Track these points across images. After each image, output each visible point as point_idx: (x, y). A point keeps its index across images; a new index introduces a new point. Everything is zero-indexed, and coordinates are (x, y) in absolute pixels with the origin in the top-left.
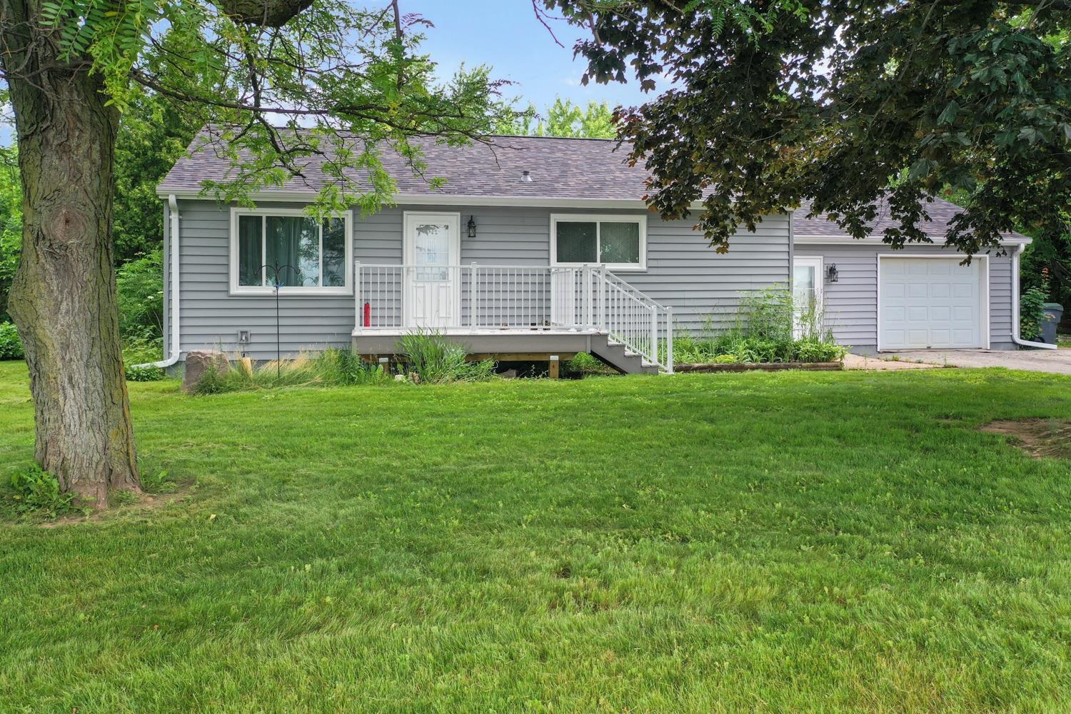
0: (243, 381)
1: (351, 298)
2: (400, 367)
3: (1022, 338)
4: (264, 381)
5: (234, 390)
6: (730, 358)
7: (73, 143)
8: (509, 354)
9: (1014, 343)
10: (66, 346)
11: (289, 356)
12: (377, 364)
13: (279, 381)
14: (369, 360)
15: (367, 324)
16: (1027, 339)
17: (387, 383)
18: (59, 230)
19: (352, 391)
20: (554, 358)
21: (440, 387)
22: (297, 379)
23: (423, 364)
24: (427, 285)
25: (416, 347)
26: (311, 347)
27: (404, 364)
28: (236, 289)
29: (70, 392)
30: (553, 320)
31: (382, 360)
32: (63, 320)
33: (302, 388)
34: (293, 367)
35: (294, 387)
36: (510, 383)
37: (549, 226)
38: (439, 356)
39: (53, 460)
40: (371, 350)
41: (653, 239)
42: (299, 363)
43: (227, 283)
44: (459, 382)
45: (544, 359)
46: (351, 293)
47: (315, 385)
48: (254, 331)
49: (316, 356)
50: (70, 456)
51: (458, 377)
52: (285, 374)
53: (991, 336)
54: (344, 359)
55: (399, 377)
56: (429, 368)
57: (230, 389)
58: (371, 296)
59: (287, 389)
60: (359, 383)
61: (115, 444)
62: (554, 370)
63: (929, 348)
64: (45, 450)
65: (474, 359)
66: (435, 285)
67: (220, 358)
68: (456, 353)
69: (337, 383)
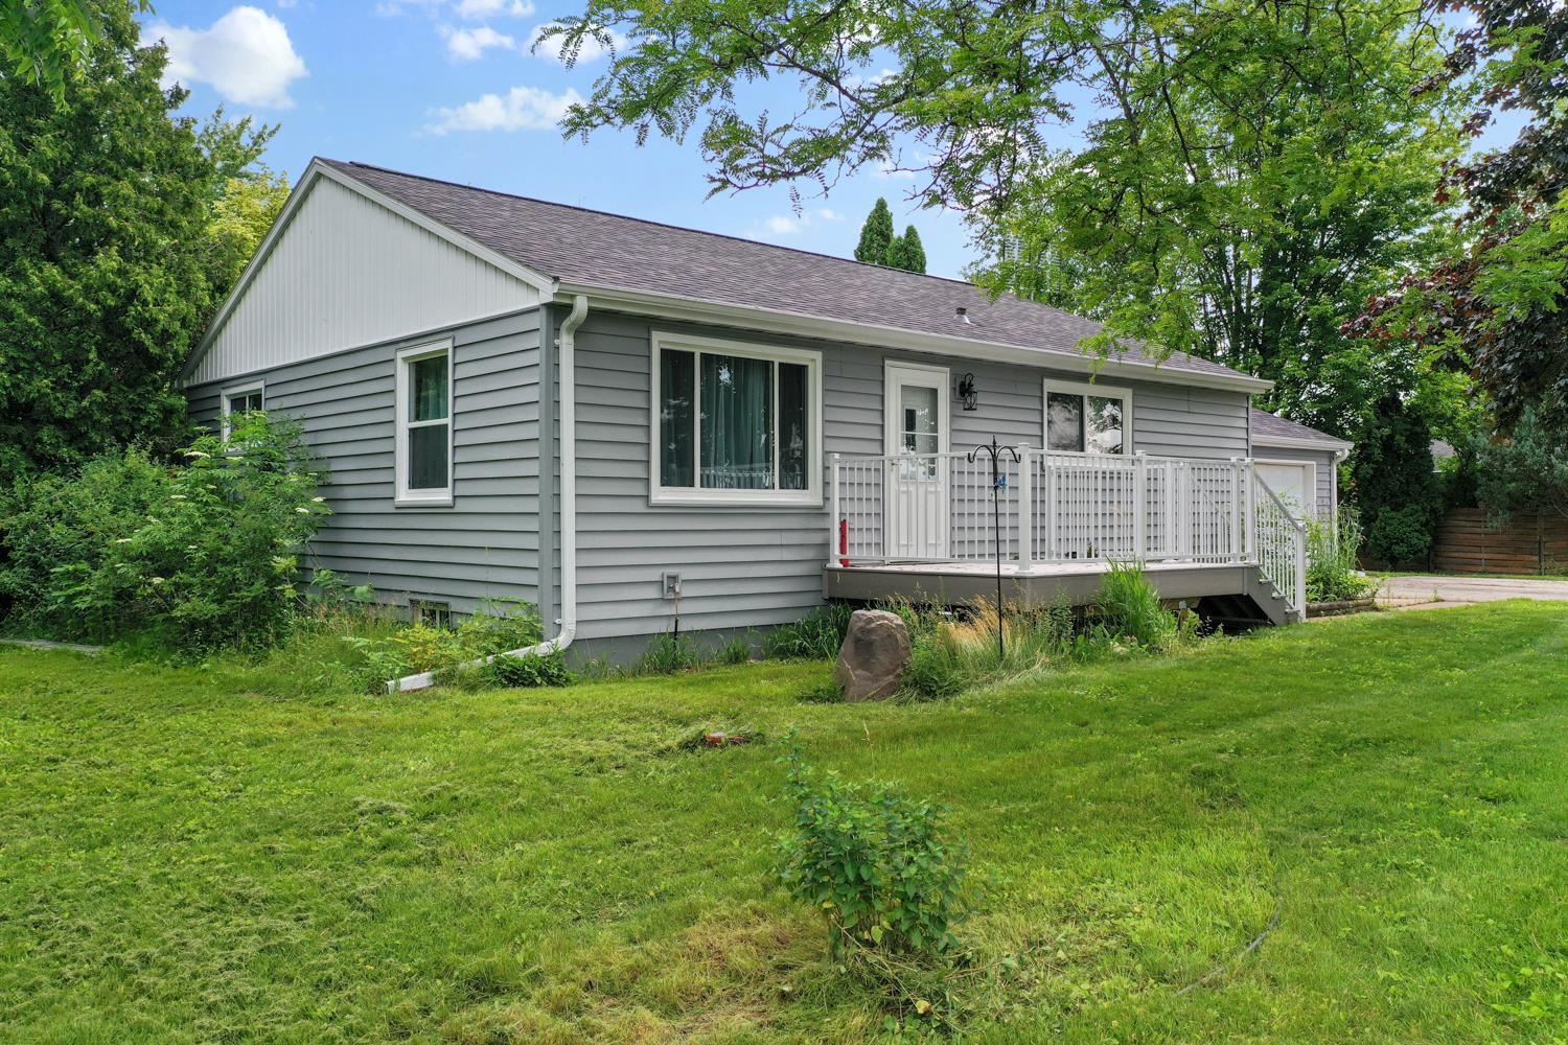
20: (1183, 605)
24: (913, 489)
28: (657, 492)
37: (1042, 398)
41: (1140, 426)
43: (647, 480)
46: (819, 502)
48: (685, 573)
66: (922, 489)
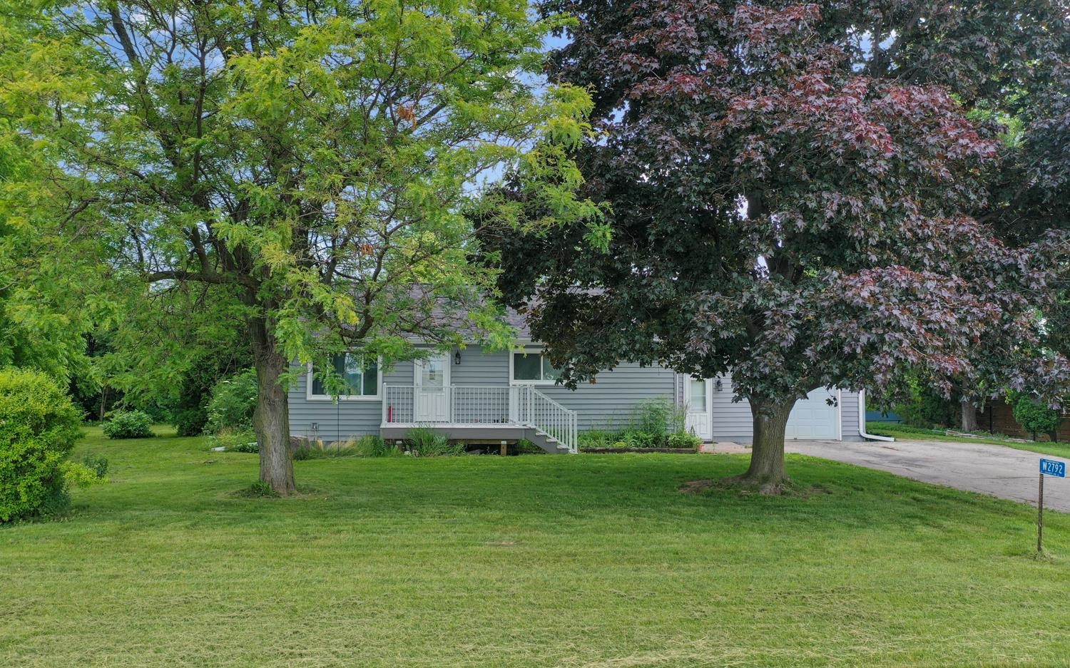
0: (319, 454)
1: (380, 403)
2: (408, 447)
3: (867, 433)
4: (330, 453)
5: (314, 458)
6: (621, 444)
7: (278, 363)
8: (475, 440)
9: (861, 436)
10: (273, 437)
11: (343, 439)
12: (394, 445)
13: (339, 454)
14: (390, 442)
15: (389, 421)
16: (871, 433)
17: (400, 456)
18: (272, 395)
19: (379, 460)
20: (504, 443)
21: (430, 459)
22: (348, 453)
23: (421, 445)
24: (430, 395)
25: (417, 435)
26: (356, 434)
27: (411, 445)
28: (311, 397)
29: (274, 454)
30: (510, 418)
31: (398, 442)
32: (273, 428)
33: (352, 458)
34: (347, 445)
35: (346, 458)
36: (471, 457)
37: (508, 356)
38: (431, 440)
39: (268, 479)
40: (391, 437)
42: (350, 443)
43: (305, 393)
44: (442, 457)
45: (498, 443)
46: (381, 400)
47: (357, 456)
48: (321, 423)
49: (359, 439)
50: (274, 477)
51: (442, 453)
52: (342, 450)
53: (843, 431)
54: (375, 442)
55: (407, 453)
56: (424, 448)
57: (311, 458)
58: (392, 401)
59: (343, 458)
60: (384, 456)
61: (289, 474)
62: (504, 451)
63: (795, 439)
64: (264, 475)
65: (452, 442)
66: (434, 394)
67: (306, 440)
68: (440, 439)
69: (371, 456)
